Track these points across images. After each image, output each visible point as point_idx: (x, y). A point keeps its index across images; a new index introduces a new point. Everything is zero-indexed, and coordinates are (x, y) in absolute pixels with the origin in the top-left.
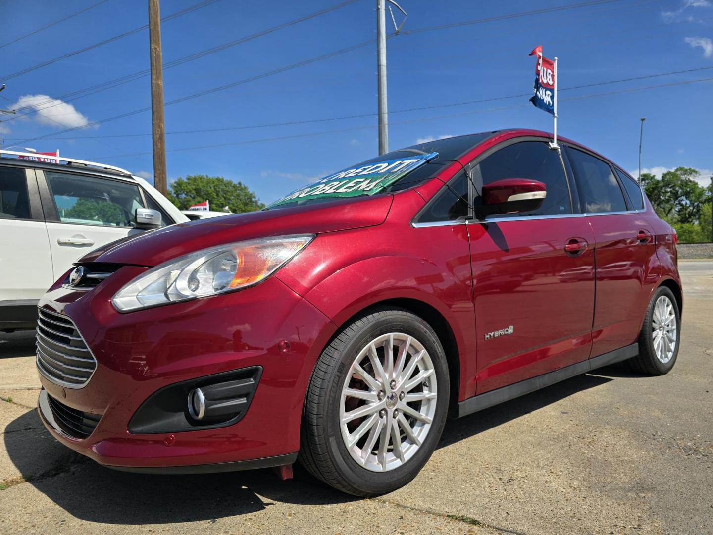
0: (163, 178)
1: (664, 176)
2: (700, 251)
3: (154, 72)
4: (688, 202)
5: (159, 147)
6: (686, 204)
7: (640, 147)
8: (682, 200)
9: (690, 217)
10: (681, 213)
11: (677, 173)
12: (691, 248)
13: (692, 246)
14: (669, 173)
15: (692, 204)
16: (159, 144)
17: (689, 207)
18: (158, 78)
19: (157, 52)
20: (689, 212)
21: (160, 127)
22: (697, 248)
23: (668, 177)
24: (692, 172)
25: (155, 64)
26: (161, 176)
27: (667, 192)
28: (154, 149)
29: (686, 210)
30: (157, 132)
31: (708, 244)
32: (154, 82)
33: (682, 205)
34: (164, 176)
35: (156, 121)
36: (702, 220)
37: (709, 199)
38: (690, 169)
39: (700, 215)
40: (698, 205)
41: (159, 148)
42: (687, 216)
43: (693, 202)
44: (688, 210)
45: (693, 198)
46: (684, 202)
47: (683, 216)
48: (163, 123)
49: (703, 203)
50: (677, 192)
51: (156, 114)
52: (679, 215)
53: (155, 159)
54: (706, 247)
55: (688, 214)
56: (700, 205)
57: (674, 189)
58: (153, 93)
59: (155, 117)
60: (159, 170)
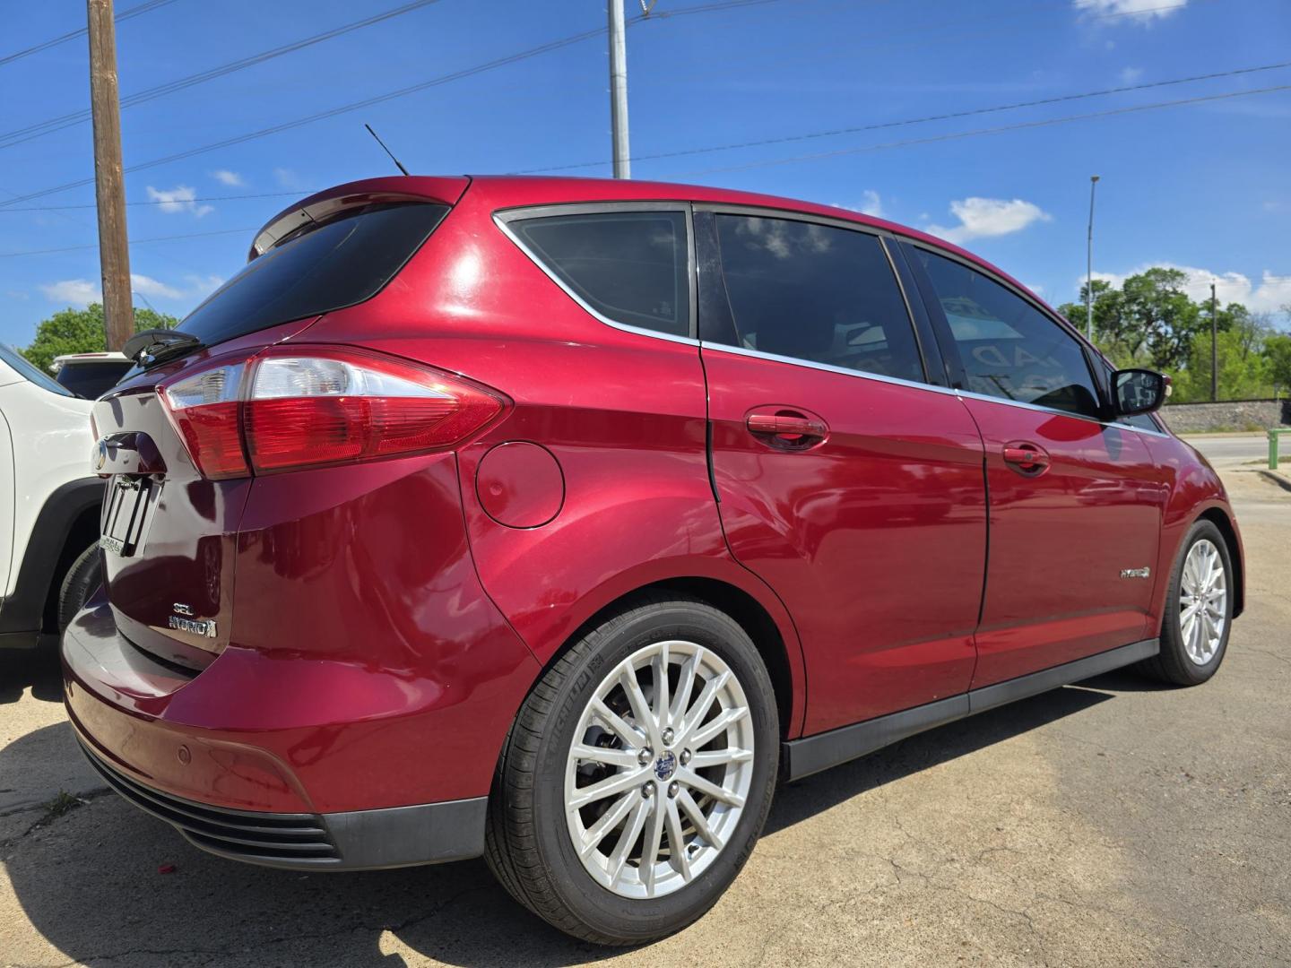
0: (120, 281)
1: (1127, 284)
2: (1193, 418)
3: (96, 53)
4: (1170, 330)
5: (111, 213)
6: (1166, 333)
7: (1090, 228)
8: (1160, 326)
9: (1173, 355)
10: (1156, 350)
11: (1149, 279)
12: (1177, 412)
13: (1179, 410)
14: (1136, 279)
15: (1176, 333)
16: (111, 210)
17: (1171, 338)
18: (105, 67)
19: (102, 10)
20: (1172, 347)
21: (112, 172)
22: (1190, 413)
23: (1134, 285)
24: (1175, 275)
25: (98, 38)
26: (117, 278)
27: (1131, 312)
28: (100, 220)
29: (1166, 343)
30: (105, 183)
31: (1207, 405)
32: (96, 74)
33: (1159, 335)
34: (123, 278)
35: (103, 160)
36: (1193, 361)
37: (1207, 324)
38: (1171, 271)
39: (1191, 353)
40: (1186, 335)
41: (110, 218)
42: (1168, 354)
43: (1178, 330)
44: (1170, 344)
45: (1179, 323)
46: (1162, 330)
47: (1161, 355)
48: (119, 164)
49: (1196, 331)
50: (1150, 311)
51: (102, 145)
52: (1154, 354)
53: (103, 241)
54: (1205, 411)
55: (1170, 351)
56: (1192, 334)
57: (1144, 307)
58: (95, 99)
59: (101, 151)
60: (112, 264)
